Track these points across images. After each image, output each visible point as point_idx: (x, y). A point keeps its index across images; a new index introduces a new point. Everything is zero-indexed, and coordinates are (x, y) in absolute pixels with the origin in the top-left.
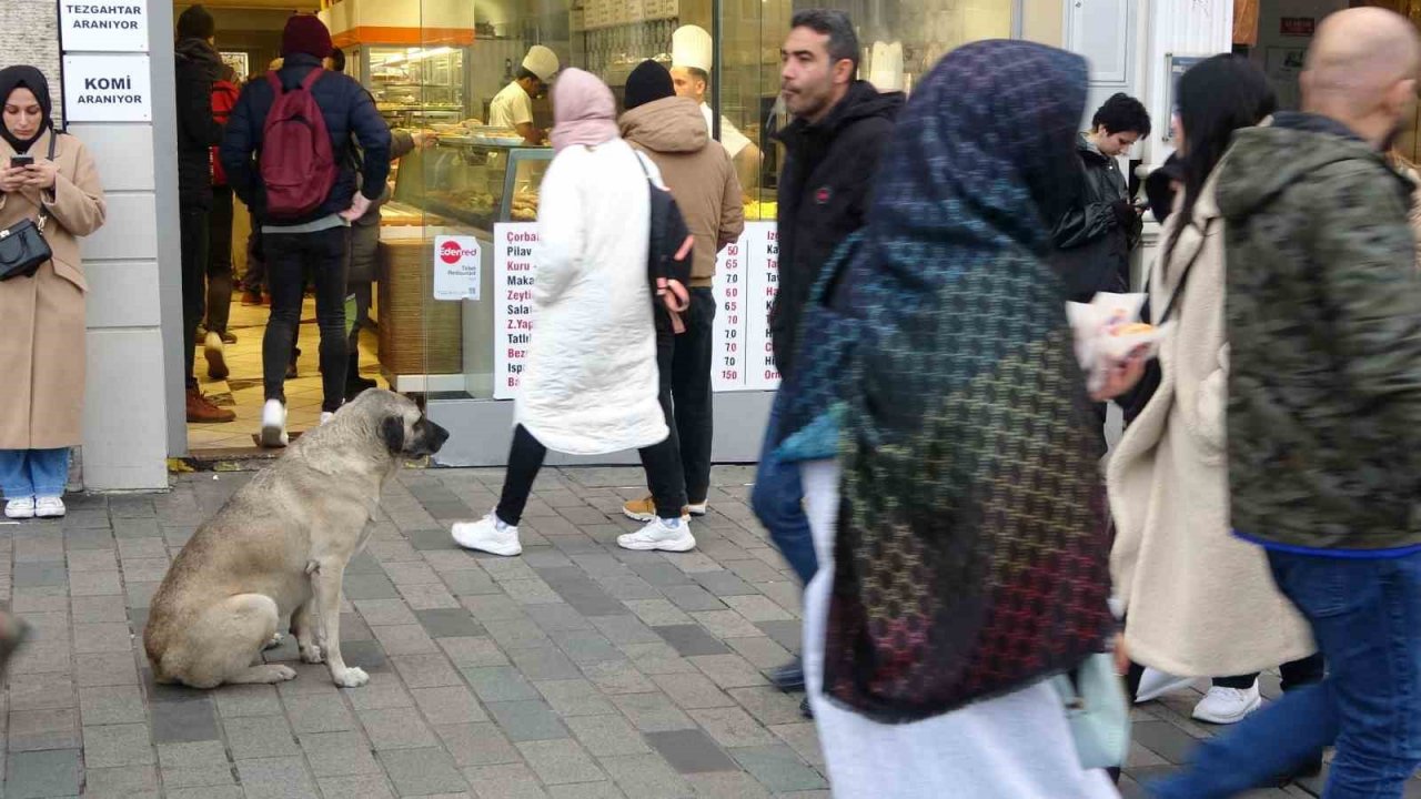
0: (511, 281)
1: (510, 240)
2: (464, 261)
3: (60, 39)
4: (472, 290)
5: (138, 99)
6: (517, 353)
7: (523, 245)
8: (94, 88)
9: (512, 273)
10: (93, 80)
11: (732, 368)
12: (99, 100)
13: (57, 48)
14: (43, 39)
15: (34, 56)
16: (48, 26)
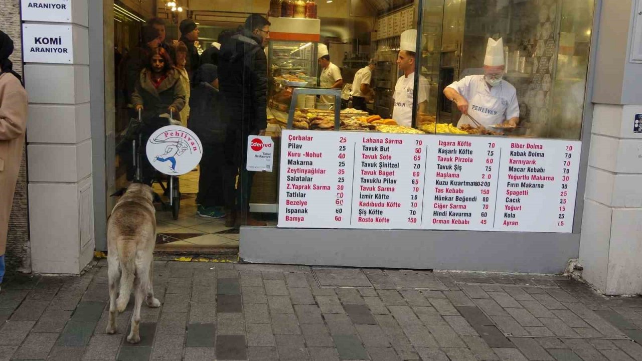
0: (290, 162)
1: (290, 140)
2: (264, 150)
3: (20, 13)
4: (268, 166)
5: (65, 50)
6: (292, 202)
7: (297, 142)
8: (40, 43)
9: (290, 158)
10: (40, 38)
11: (414, 217)
12: (42, 50)
13: (19, 19)
14: (10, 13)
15: (5, 23)
16: (14, 6)
